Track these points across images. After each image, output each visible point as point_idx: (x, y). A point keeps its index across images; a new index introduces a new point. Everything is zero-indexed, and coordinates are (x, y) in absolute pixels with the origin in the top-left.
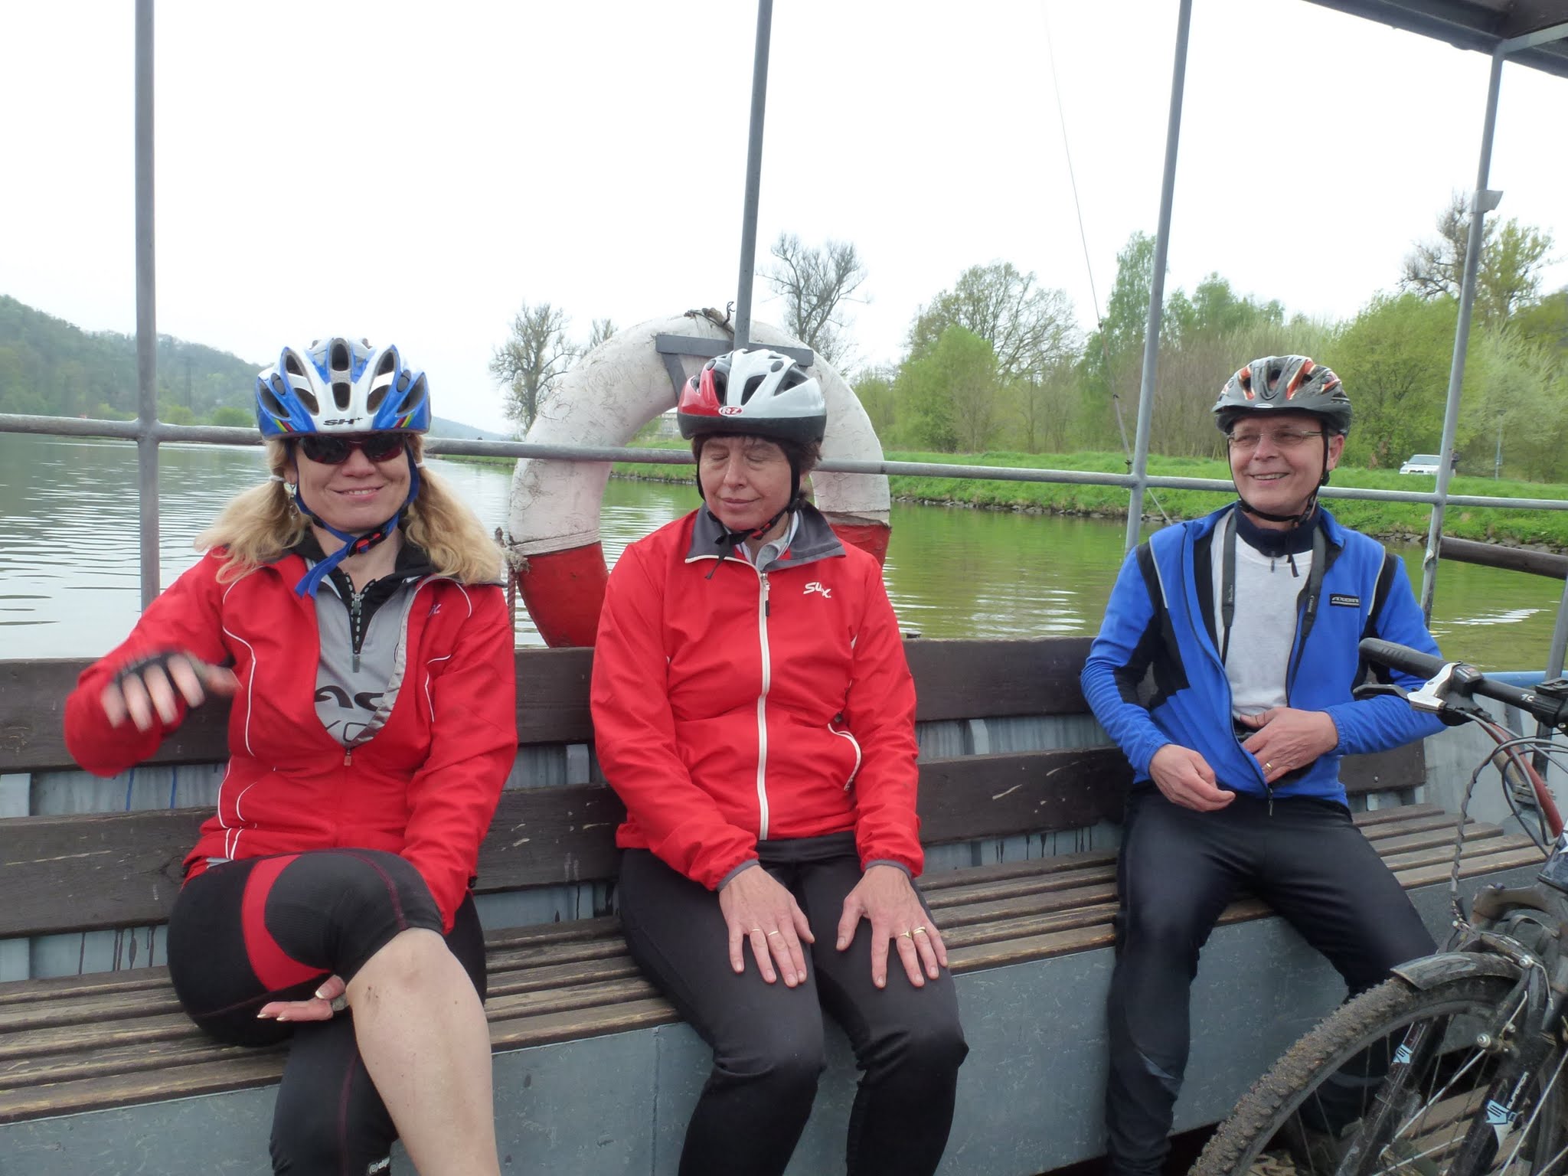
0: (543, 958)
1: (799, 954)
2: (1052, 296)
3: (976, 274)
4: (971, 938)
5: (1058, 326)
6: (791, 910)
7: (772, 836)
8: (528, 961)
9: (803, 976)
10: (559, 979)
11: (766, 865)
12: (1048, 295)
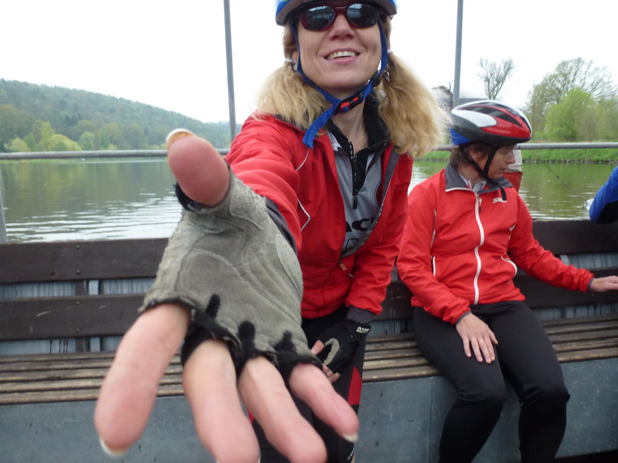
0: (384, 348)
1: (492, 349)
2: (601, 70)
3: (564, 64)
4: (565, 349)
5: (604, 82)
6: (487, 331)
7: (479, 303)
8: (378, 348)
9: (493, 358)
10: (391, 356)
11: (476, 314)
12: (599, 69)
